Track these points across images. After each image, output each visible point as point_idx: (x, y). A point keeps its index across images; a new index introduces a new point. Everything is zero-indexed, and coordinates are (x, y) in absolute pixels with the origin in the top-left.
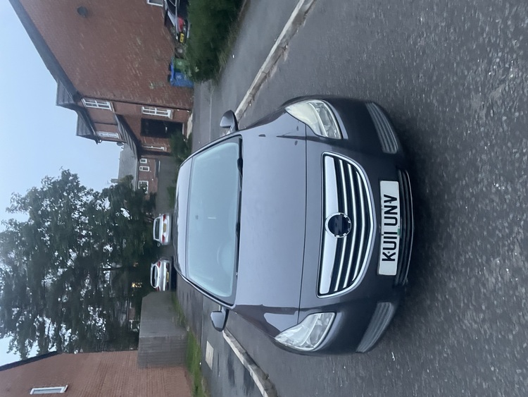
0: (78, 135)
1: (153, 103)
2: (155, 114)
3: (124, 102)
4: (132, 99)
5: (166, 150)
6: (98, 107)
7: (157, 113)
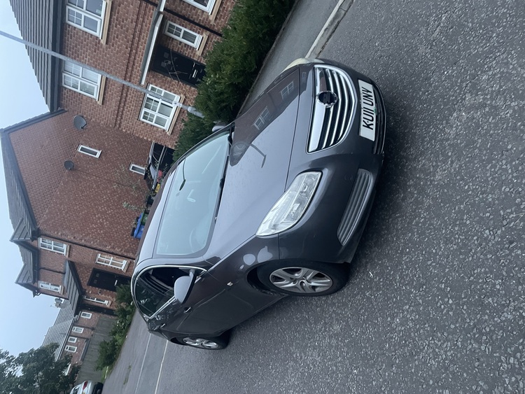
0: (17, 282)
1: (112, 250)
2: (109, 265)
3: (82, 246)
4: (92, 244)
5: (108, 306)
6: (52, 250)
7: (112, 263)
